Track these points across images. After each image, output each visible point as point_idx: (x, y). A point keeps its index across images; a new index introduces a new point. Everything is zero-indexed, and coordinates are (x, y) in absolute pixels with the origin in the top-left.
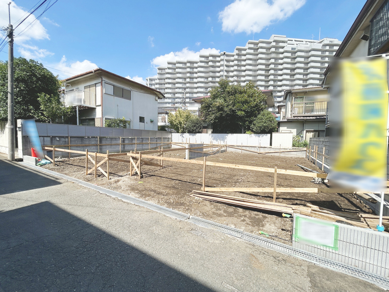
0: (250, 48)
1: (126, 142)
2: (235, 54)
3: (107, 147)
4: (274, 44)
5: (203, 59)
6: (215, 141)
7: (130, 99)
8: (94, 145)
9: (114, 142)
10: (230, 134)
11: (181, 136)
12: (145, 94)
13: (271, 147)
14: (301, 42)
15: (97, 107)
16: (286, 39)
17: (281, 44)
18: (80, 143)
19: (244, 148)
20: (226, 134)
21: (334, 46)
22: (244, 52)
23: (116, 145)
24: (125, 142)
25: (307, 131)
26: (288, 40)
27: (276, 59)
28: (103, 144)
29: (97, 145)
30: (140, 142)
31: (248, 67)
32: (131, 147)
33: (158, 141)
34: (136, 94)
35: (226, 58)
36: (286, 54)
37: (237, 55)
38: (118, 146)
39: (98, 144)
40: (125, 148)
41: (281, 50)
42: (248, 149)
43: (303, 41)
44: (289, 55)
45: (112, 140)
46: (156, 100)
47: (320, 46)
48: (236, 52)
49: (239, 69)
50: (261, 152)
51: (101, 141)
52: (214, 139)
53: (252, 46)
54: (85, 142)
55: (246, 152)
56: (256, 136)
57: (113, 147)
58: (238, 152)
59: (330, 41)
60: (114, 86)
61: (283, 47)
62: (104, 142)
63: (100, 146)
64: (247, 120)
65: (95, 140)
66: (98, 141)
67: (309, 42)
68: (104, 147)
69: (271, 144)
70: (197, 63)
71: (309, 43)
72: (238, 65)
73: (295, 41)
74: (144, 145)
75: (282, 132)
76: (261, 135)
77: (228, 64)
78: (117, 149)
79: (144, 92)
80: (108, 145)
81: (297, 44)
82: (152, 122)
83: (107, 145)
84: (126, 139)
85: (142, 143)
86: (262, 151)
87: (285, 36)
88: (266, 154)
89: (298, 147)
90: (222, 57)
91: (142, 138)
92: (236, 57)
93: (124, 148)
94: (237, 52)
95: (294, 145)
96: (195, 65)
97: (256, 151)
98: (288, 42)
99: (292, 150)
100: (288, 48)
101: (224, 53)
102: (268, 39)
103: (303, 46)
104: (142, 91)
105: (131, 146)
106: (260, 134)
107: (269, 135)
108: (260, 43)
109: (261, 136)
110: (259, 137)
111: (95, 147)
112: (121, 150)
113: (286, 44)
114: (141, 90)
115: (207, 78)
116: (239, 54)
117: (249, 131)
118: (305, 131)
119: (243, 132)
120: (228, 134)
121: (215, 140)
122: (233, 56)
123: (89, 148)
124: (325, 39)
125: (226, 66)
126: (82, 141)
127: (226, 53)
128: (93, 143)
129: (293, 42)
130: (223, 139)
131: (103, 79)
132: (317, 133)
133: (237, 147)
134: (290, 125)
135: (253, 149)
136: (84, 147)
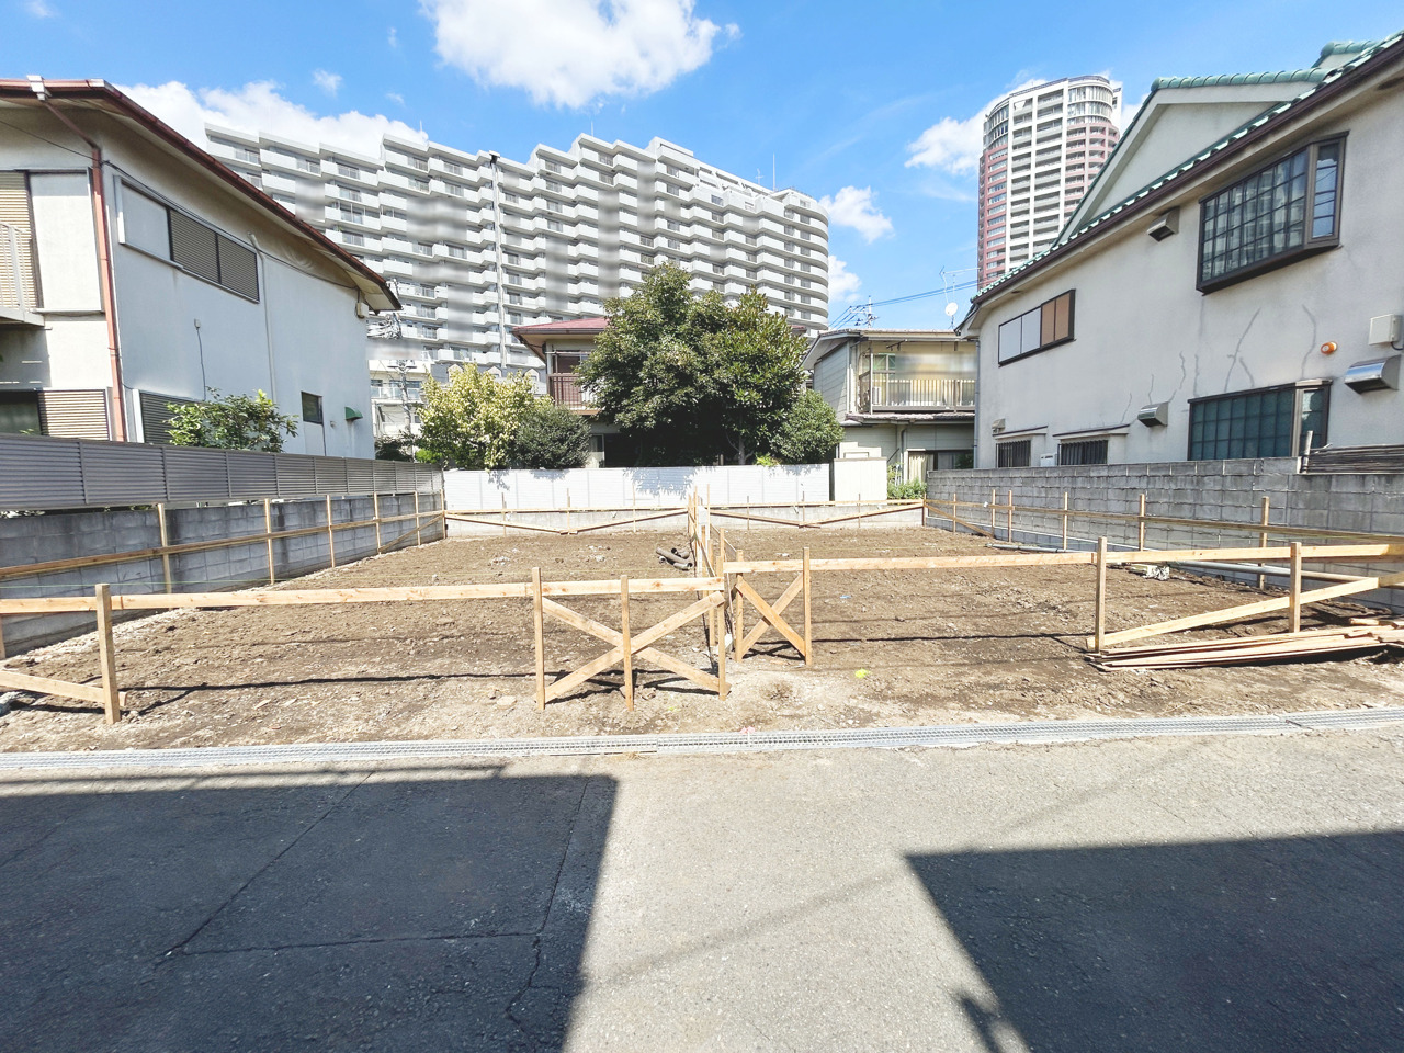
0: (586, 164)
1: (293, 523)
2: (536, 171)
3: (210, 558)
4: (661, 169)
5: (402, 160)
6: (648, 495)
7: (255, 298)
8: (139, 557)
9: (239, 530)
10: (704, 467)
11: (491, 480)
12: (314, 279)
13: (832, 503)
14: (733, 185)
15: (48, 325)
16: (696, 164)
17: (683, 177)
18: (60, 549)
19: (754, 513)
20: (690, 469)
21: (810, 217)
22: (565, 172)
23: (250, 544)
24: (287, 524)
25: (911, 453)
26: (701, 169)
27: (672, 221)
28: (189, 543)
29: (157, 556)
30: (343, 518)
31: (583, 230)
32: (314, 549)
33: (403, 511)
34: (278, 274)
35: (500, 177)
36: (698, 212)
37: (544, 175)
38: (257, 551)
39: (164, 544)
40: (291, 554)
41: (684, 196)
42: (767, 514)
43: (736, 183)
44: (707, 215)
45: (227, 522)
46: (361, 317)
47: (778, 209)
48: (536, 165)
49: (553, 229)
50: (808, 522)
51: (174, 530)
52: (643, 489)
53: (594, 157)
54: (87, 541)
55: (765, 527)
56: (788, 473)
57: (236, 555)
58: (737, 528)
59: (801, 202)
60: (168, 209)
61: (688, 188)
62: (191, 536)
63: (172, 556)
64: (763, 421)
65: (145, 526)
66: (160, 528)
67: (754, 190)
68: (193, 562)
69: (832, 497)
70: (373, 169)
71: (754, 194)
72: (549, 217)
73: (718, 175)
74: (360, 533)
75: (848, 456)
76: (803, 469)
77: (510, 203)
78: (256, 566)
79: (310, 269)
80: (213, 548)
81: (724, 189)
82: (352, 418)
83: (210, 550)
84: (289, 510)
85: (352, 525)
86: (811, 517)
87: (692, 153)
88: (822, 526)
89: (903, 498)
90: (486, 172)
91: (349, 501)
92: (541, 184)
93: (285, 554)
94: (542, 165)
95: (891, 495)
96: (365, 178)
97: (792, 519)
98: (701, 173)
99: (890, 509)
100: (702, 193)
101: (494, 158)
102: (643, 148)
103: (736, 197)
104: (301, 264)
105: (310, 541)
106: (799, 466)
107: (825, 467)
108: (619, 153)
109: (802, 473)
110: (797, 473)
111: (145, 569)
112: (275, 567)
113: (694, 177)
114: (301, 259)
115: (428, 244)
116: (549, 174)
117: (764, 454)
118: (906, 454)
119: (742, 461)
120: (696, 469)
121: (648, 491)
122: (529, 177)
123: (112, 578)
124: (789, 191)
125: (504, 209)
126: (68, 539)
127: (498, 160)
128: (135, 541)
129: (713, 178)
130: (680, 488)
131: (106, 155)
132: (932, 457)
133: (734, 511)
134: (865, 435)
135: (782, 515)
136: (84, 572)
